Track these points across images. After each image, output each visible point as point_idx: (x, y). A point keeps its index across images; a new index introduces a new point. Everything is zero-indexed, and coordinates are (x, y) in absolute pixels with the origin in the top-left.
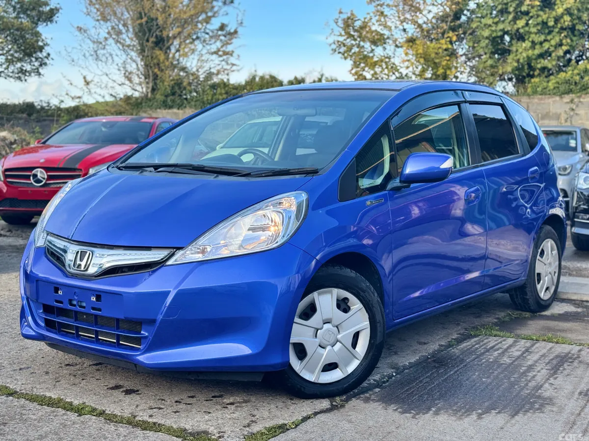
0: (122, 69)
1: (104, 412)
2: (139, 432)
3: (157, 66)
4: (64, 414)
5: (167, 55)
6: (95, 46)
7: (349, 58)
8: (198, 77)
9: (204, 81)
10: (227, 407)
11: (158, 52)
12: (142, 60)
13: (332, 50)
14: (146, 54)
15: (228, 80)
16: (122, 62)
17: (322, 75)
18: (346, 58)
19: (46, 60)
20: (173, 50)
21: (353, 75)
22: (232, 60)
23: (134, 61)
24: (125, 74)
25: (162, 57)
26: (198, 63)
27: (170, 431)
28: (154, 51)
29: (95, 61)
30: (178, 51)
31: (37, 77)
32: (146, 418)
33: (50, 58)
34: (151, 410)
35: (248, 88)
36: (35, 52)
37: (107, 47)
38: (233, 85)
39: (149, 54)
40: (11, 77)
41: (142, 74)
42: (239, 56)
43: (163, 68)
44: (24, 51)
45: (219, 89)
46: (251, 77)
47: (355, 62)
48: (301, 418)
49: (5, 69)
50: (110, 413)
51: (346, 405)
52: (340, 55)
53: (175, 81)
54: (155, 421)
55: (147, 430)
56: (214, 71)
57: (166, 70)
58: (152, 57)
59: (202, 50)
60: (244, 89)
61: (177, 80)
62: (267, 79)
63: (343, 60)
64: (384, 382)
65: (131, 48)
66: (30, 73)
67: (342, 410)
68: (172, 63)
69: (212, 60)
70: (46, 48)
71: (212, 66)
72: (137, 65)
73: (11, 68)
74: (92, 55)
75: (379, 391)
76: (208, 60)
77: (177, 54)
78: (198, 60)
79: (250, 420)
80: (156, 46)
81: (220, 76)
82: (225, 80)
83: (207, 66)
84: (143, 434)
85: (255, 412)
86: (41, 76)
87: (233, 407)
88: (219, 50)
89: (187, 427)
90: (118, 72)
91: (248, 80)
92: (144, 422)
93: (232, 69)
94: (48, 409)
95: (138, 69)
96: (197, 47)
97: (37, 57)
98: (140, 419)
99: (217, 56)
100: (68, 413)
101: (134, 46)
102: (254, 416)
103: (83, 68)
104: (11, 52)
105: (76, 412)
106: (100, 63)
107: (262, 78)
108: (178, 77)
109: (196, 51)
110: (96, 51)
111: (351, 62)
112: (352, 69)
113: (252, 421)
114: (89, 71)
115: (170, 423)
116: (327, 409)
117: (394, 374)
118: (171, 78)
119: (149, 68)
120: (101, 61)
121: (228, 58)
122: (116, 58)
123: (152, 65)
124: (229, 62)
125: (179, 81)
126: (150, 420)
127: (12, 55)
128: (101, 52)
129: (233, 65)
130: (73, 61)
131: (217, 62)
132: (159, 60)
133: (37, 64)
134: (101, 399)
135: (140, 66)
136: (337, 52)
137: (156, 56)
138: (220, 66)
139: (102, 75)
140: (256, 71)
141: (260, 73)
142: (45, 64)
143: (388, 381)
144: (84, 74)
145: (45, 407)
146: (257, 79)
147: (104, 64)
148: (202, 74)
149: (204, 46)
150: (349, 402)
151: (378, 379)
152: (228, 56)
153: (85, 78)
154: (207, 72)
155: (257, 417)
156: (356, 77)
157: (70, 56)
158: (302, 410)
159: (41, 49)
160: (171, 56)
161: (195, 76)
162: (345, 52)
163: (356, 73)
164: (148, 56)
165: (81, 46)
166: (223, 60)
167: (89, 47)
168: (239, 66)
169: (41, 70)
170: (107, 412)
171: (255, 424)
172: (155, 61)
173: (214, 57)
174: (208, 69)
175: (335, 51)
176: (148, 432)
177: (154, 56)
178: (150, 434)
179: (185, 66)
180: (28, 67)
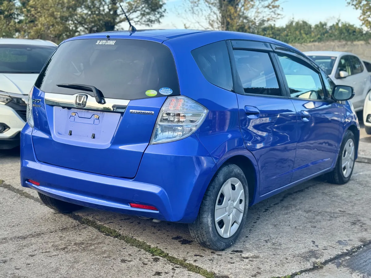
0: (208, 19)
1: (168, 254)
2: (186, 272)
3: (229, 17)
4: (144, 253)
5: (236, 9)
6: (192, 4)
7: (359, 8)
8: (255, 23)
9: (259, 26)
10: (243, 260)
11: (230, 8)
12: (220, 13)
13: (348, 3)
14: (223, 9)
15: (274, 25)
16: (208, 14)
17: (339, 21)
18: (357, 9)
19: (164, 14)
20: (240, 6)
21: (361, 20)
22: (278, 11)
23: (215, 13)
24: (209, 22)
25: (233, 11)
26: (255, 14)
27: (205, 273)
28: (228, 7)
29: (192, 14)
30: (243, 6)
31: (158, 24)
32: (192, 262)
33: (166, 12)
34: (196, 257)
35: (287, 30)
36: (158, 8)
37: (199, 5)
38: (278, 28)
39: (225, 9)
40: (143, 24)
41: (220, 22)
42: (282, 8)
43: (233, 18)
44: (151, 8)
45: (268, 31)
46: (290, 23)
47: (363, 11)
48: (291, 274)
49: (140, 19)
50: (171, 256)
51: (324, 267)
52: (353, 6)
53: (240, 26)
54: (197, 265)
55: (191, 271)
56: (265, 19)
57: (235, 19)
58: (226, 11)
59: (258, 5)
60: (285, 31)
61: (241, 25)
62: (301, 24)
63: (355, 10)
64: (354, 252)
65: (214, 4)
66: (154, 21)
67: (320, 271)
68: (239, 15)
69: (265, 12)
70: (164, 6)
71: (265, 16)
72: (217, 16)
73: (144, 19)
74: (190, 10)
75: (349, 259)
76: (262, 12)
77: (243, 8)
78: (256, 12)
79: (257, 271)
80: (229, 4)
81: (269, 22)
82: (273, 25)
83: (261, 16)
84: (189, 273)
85: (261, 266)
86: (161, 23)
87: (247, 260)
88: (270, 5)
89: (216, 272)
90: (205, 21)
91: (287, 24)
92: (190, 265)
93: (278, 18)
94: (136, 249)
95: (218, 19)
96: (255, 3)
97: (159, 11)
98: (188, 262)
99: (268, 9)
100: (147, 253)
101: (215, 3)
102: (260, 269)
103: (184, 19)
104: (144, 9)
105: (151, 253)
106: (194, 15)
107: (297, 23)
108: (242, 24)
109: (255, 6)
110: (192, 8)
111: (361, 11)
112: (361, 16)
113: (258, 273)
114: (188, 20)
115: (206, 267)
116: (310, 269)
117: (362, 246)
118: (238, 24)
119: (224, 18)
120: (195, 14)
121: (275, 10)
122: (204, 12)
123: (226, 16)
124: (276, 12)
125: (243, 26)
126: (194, 264)
127: (144, 11)
128: (196, 8)
129: (278, 14)
130: (179, 14)
131: (268, 13)
132: (231, 13)
133: (158, 16)
134: (167, 245)
135: (218, 17)
136: (351, 5)
137: (229, 10)
138: (270, 16)
139: (195, 23)
140: (293, 18)
141: (296, 20)
142: (163, 16)
143: (356, 251)
144: (185, 23)
145: (135, 247)
146: (294, 24)
147: (197, 16)
148: (258, 21)
149: (260, 3)
150: (327, 265)
151: (350, 249)
152: (276, 9)
153: (185, 25)
154: (261, 20)
155: (262, 270)
156: (363, 22)
157: (177, 11)
158: (293, 268)
159: (161, 6)
160: (238, 10)
161: (253, 23)
162: (356, 4)
163: (364, 19)
164: (224, 10)
165: (184, 4)
166: (272, 12)
167: (189, 6)
168: (282, 15)
169: (160, 20)
170: (169, 255)
171: (259, 275)
172: (228, 13)
173: (267, 9)
174: (262, 18)
175: (350, 3)
176: (191, 272)
177: (228, 10)
178: (192, 274)
179: (247, 16)
180: (153, 18)
